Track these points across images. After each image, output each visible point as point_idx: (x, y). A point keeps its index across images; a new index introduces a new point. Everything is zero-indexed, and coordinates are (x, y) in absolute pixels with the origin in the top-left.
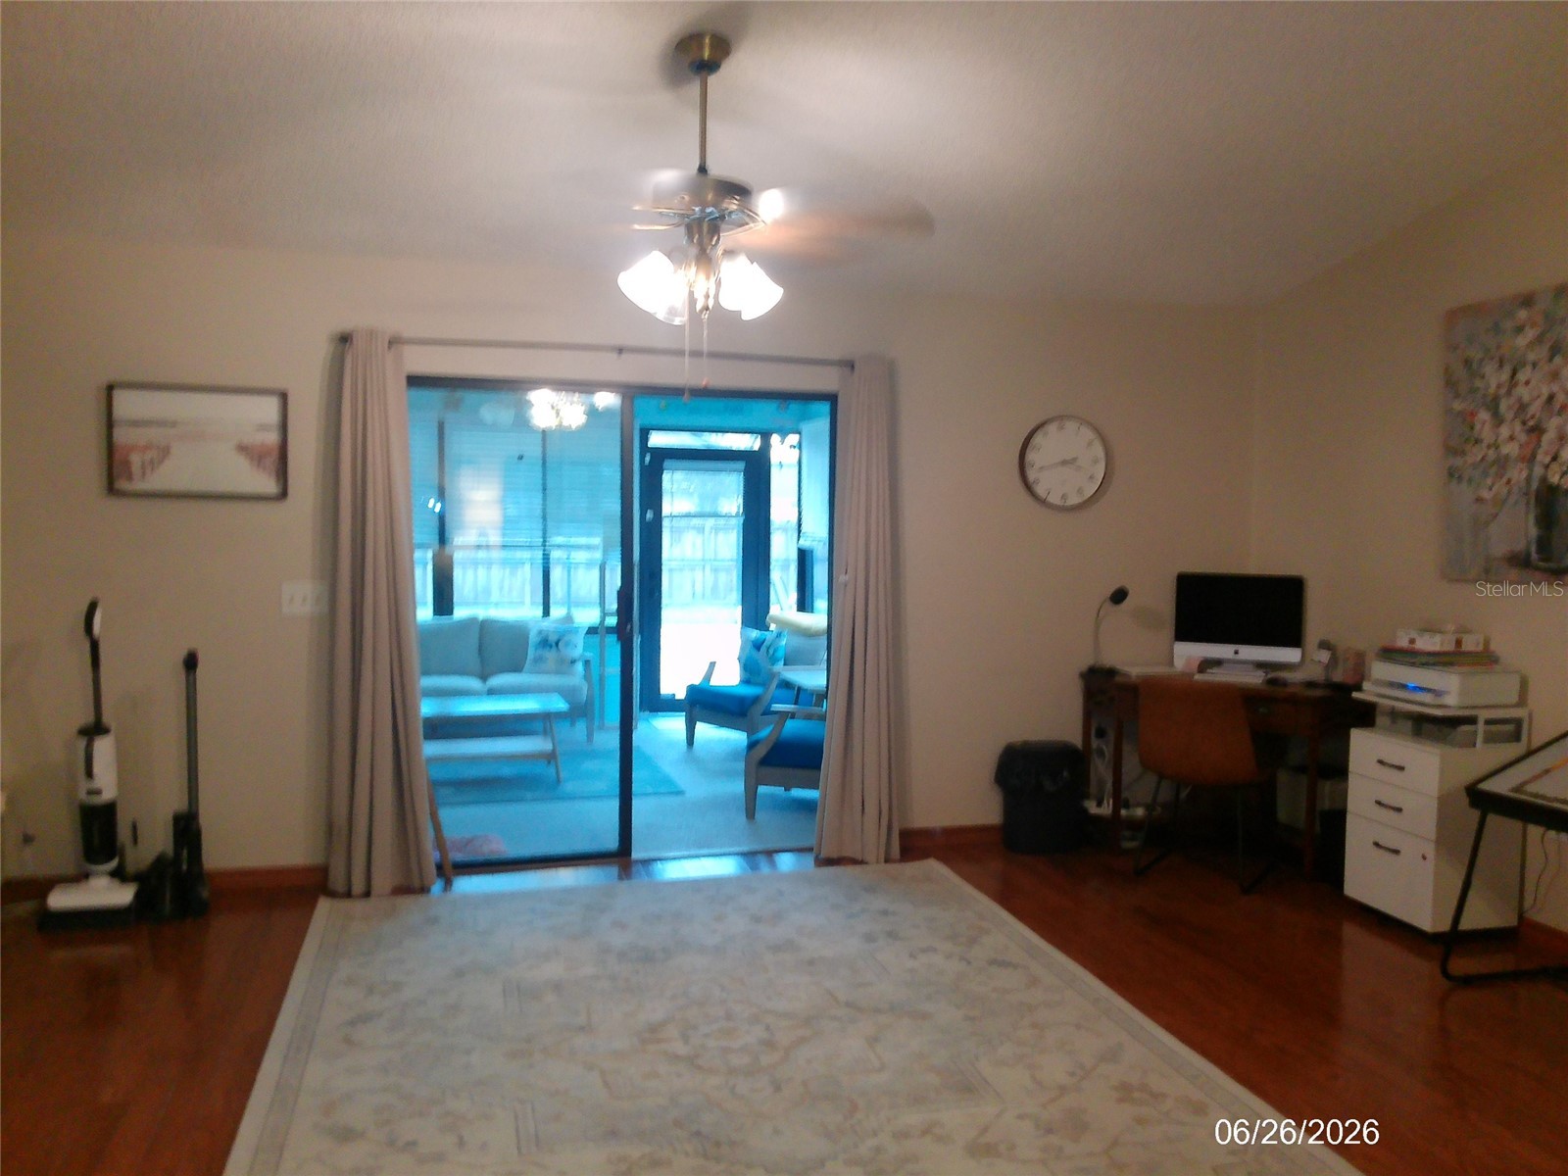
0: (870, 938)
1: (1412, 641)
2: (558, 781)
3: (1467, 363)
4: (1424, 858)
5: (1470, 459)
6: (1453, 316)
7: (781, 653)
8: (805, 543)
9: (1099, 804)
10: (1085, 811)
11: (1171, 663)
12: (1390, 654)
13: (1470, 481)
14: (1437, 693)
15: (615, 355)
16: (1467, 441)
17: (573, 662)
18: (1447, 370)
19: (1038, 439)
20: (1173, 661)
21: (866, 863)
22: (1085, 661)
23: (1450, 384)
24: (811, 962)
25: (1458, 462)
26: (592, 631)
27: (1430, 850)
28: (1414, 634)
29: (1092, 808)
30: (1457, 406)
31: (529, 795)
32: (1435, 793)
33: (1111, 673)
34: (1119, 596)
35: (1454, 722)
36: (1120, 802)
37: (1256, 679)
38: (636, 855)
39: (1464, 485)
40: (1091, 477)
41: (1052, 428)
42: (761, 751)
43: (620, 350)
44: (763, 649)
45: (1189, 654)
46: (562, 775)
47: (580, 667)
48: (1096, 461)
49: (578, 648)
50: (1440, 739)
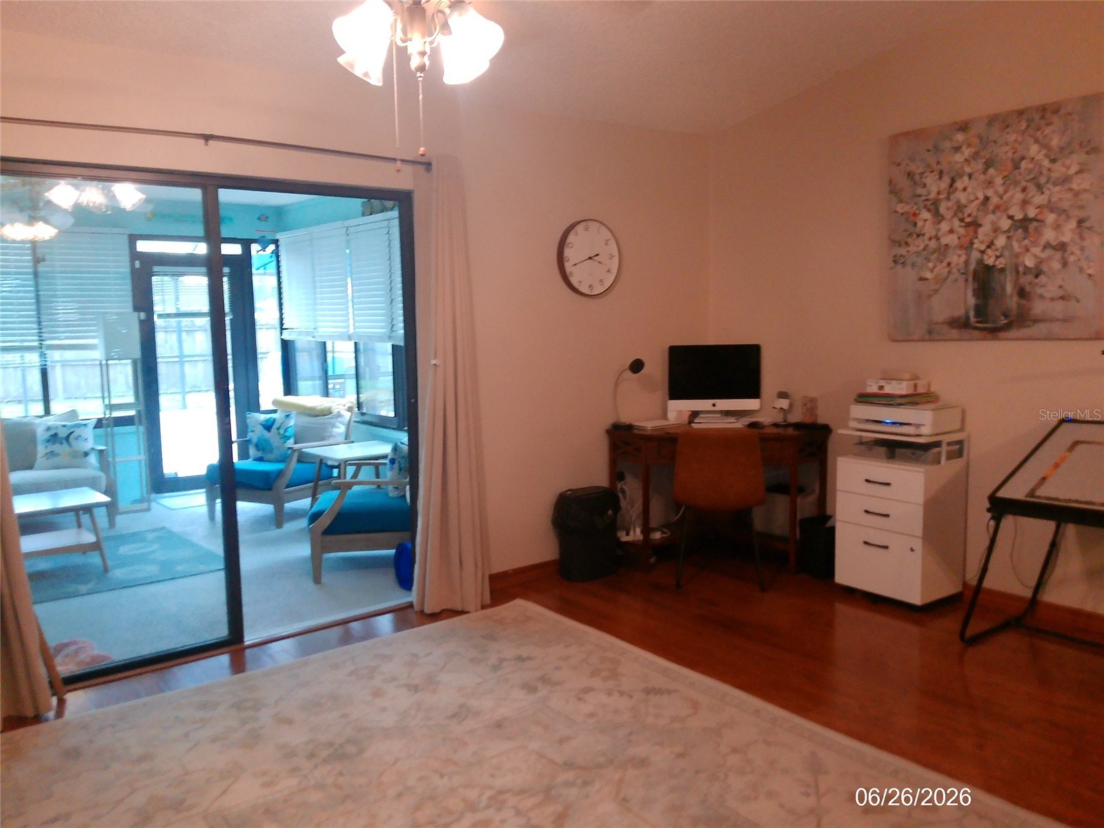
0: (530, 688)
1: (881, 388)
2: (106, 570)
3: (910, 175)
4: (912, 550)
5: (912, 249)
6: (895, 140)
7: (290, 432)
8: (286, 336)
9: (628, 534)
10: (618, 539)
11: (664, 415)
12: (865, 398)
13: (913, 265)
14: (918, 426)
15: (202, 142)
16: (910, 235)
17: (86, 454)
18: (890, 182)
19: (571, 238)
20: (666, 414)
21: (468, 612)
22: (609, 421)
23: (894, 190)
24: (499, 725)
25: (903, 251)
26: (99, 423)
27: (918, 545)
28: (882, 383)
29: (624, 538)
30: (900, 208)
31: (83, 588)
32: (921, 500)
33: (630, 427)
34: (637, 366)
35: (926, 447)
36: (646, 531)
37: (738, 424)
38: (249, 639)
39: (908, 268)
40: (609, 271)
41: (580, 228)
42: (325, 522)
43: (207, 138)
44: (274, 429)
45: (679, 409)
46: (109, 563)
47: (93, 459)
48: (611, 257)
49: (90, 440)
50: (916, 460)
